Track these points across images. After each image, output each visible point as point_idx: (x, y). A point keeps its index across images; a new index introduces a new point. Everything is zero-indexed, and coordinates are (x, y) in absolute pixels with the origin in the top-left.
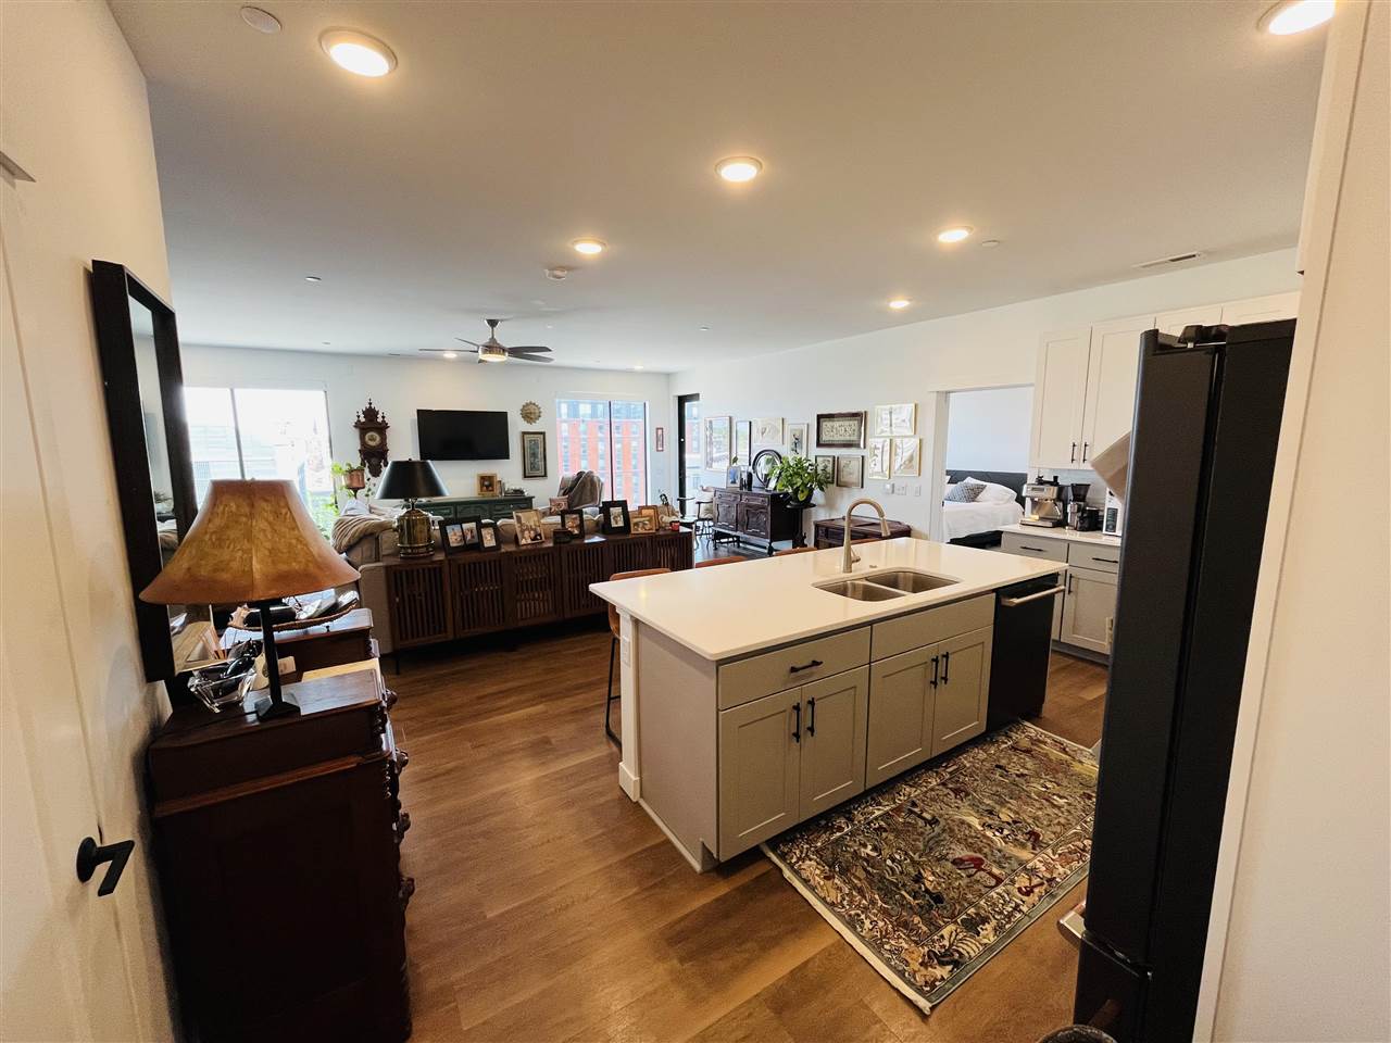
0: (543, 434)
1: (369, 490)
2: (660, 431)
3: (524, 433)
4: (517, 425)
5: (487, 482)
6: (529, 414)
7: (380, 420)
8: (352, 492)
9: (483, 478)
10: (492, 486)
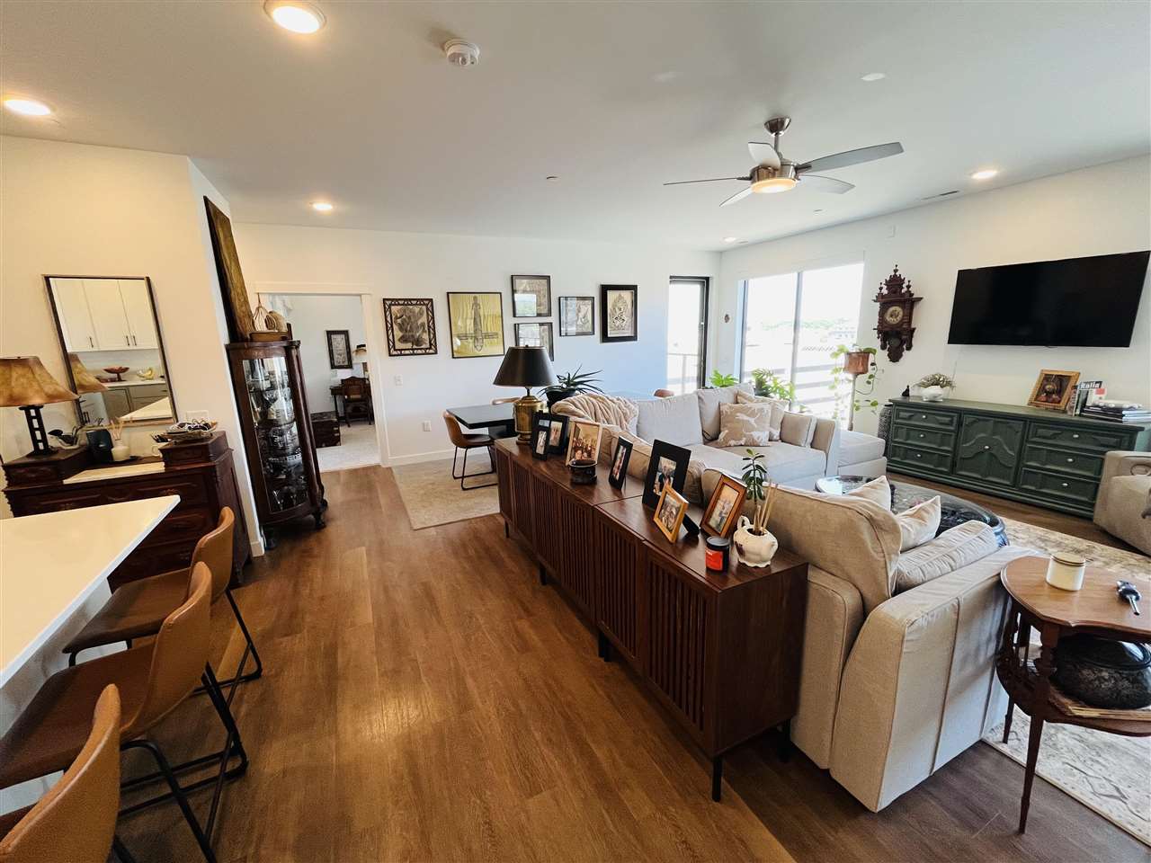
1: (871, 376)
5: (1056, 385)
7: (905, 290)
8: (850, 376)
9: (1047, 378)
10: (1060, 392)
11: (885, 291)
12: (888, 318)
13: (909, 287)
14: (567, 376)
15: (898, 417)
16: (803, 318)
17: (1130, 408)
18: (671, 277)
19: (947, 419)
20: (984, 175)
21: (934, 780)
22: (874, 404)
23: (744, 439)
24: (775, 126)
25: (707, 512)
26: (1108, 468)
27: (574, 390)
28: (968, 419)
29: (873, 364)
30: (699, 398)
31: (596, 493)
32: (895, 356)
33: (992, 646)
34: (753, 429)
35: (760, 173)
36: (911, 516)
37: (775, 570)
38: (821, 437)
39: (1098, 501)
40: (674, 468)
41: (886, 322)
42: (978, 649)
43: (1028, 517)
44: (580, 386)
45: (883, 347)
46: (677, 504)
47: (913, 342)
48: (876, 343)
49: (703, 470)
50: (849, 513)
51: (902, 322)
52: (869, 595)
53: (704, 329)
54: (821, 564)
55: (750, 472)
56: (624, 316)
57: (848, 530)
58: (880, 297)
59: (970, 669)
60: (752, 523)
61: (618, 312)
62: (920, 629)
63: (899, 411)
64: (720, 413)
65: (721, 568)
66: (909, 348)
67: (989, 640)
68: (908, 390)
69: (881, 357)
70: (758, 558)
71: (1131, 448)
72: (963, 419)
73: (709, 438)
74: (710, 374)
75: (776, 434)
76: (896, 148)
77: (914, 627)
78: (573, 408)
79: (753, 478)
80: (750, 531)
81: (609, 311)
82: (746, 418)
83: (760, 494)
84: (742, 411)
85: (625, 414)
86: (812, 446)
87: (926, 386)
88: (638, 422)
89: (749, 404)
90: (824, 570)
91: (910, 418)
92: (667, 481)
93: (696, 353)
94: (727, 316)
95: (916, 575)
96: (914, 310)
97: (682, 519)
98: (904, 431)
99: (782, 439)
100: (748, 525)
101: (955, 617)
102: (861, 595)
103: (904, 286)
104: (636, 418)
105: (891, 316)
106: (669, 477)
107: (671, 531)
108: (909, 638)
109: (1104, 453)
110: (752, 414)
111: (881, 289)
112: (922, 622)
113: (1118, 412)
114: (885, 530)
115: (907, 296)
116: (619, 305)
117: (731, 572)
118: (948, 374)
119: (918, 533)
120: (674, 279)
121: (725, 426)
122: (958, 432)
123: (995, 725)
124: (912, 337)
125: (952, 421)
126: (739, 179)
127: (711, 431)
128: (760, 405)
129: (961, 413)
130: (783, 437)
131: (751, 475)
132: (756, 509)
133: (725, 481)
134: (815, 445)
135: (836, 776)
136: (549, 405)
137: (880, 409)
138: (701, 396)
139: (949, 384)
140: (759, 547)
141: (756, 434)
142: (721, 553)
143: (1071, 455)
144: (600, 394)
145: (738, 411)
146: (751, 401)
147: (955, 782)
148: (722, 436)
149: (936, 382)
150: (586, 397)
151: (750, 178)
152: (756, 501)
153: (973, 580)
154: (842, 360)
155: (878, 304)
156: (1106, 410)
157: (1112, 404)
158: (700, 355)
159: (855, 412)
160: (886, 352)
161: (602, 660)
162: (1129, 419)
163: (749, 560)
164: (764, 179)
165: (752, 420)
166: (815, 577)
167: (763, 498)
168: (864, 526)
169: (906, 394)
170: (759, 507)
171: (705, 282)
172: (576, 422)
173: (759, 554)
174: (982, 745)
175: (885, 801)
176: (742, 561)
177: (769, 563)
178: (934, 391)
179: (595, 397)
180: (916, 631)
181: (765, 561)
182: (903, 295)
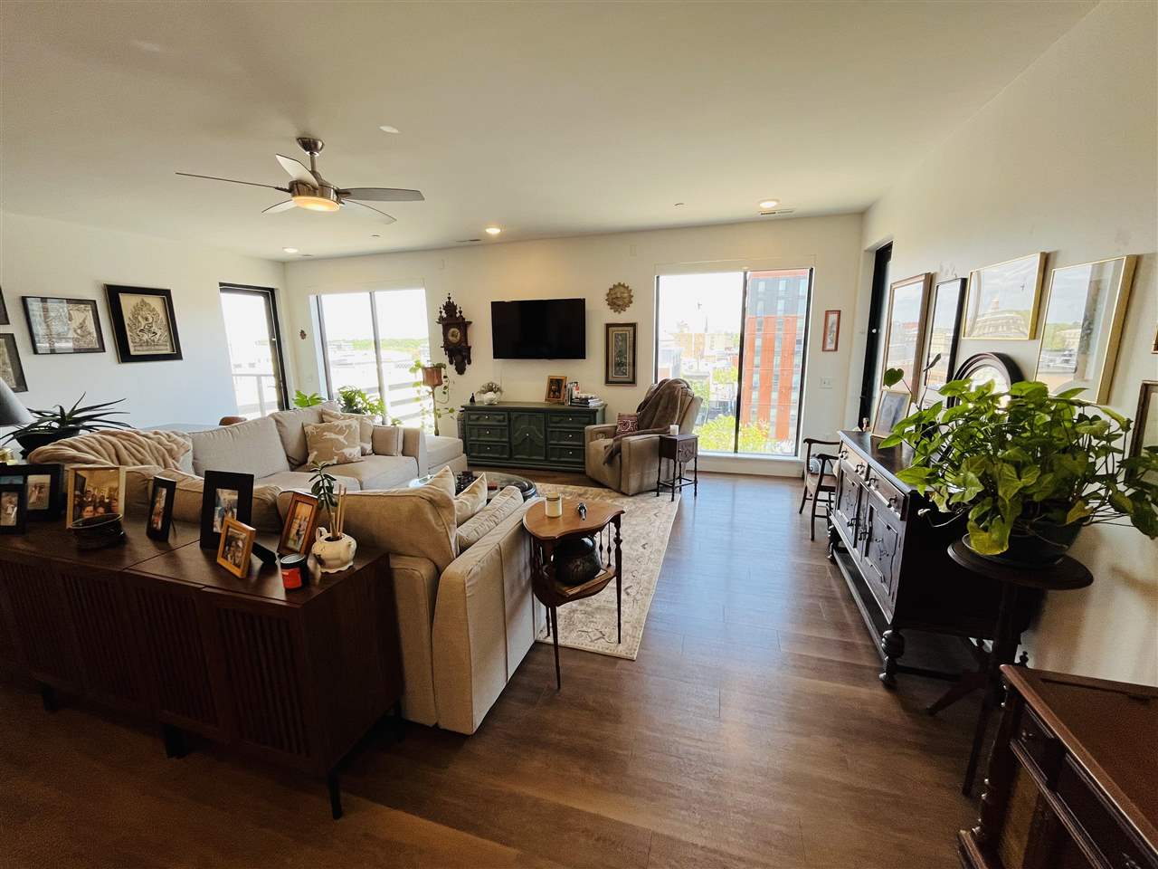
0: (634, 325)
1: (445, 387)
2: (833, 318)
3: (608, 326)
4: (598, 317)
5: (556, 386)
6: (619, 298)
7: (458, 315)
8: (430, 389)
9: (551, 381)
10: (559, 391)
11: (444, 315)
12: (451, 338)
13: (460, 312)
14: (58, 411)
15: (469, 419)
16: (381, 337)
17: (591, 398)
18: (221, 284)
19: (502, 417)
20: (494, 231)
21: (511, 685)
22: (452, 411)
23: (336, 458)
24: (309, 145)
25: (284, 537)
26: (588, 437)
27: (78, 429)
28: (514, 415)
29: (445, 377)
30: (277, 421)
31: (127, 553)
32: (461, 370)
33: (528, 571)
34: (344, 446)
35: (296, 188)
36: (467, 493)
37: (357, 568)
38: (410, 443)
39: (586, 461)
40: (236, 497)
41: (450, 342)
42: (520, 576)
43: (556, 480)
44: (87, 423)
45: (451, 363)
46: (244, 535)
47: (472, 358)
48: (445, 359)
49: (277, 494)
50: (414, 499)
51: (460, 341)
52: (440, 563)
53: (277, 346)
54: (401, 550)
55: (318, 482)
56: (154, 328)
57: (416, 514)
58: (441, 320)
59: (517, 593)
60: (328, 532)
61: (143, 323)
62: (477, 574)
63: (469, 415)
64: (304, 434)
65: (300, 585)
66: (469, 363)
67: (525, 568)
68: (473, 397)
69: (450, 370)
70: (338, 562)
71: (595, 423)
72: (513, 415)
73: (296, 463)
74: (292, 395)
75: (368, 447)
76: (416, 195)
77: (471, 574)
78: (73, 452)
79: (323, 487)
80: (328, 539)
81: (127, 321)
82: (333, 436)
83: (331, 501)
84: (329, 429)
85: (170, 451)
86: (404, 454)
87: (484, 392)
88: (194, 458)
89: (336, 422)
90: (404, 555)
91: (478, 419)
92: (230, 514)
93: (273, 373)
94: (302, 332)
95: (473, 536)
96: (468, 332)
97: (251, 547)
98: (476, 430)
99: (375, 452)
100: (326, 535)
101: (498, 558)
102: (435, 564)
103: (457, 311)
104: (190, 453)
105: (453, 336)
106: (231, 509)
107: (238, 566)
108: (470, 584)
109: (584, 428)
110: (341, 432)
111: (441, 312)
112: (477, 569)
113: (586, 401)
114: (444, 507)
115: (461, 320)
116: (145, 313)
117: (314, 585)
118: (497, 382)
119: (473, 505)
120: (226, 287)
121: (312, 449)
122: (509, 425)
123: (542, 627)
124: (470, 353)
125: (504, 418)
126: (277, 188)
127: (296, 455)
128: (348, 422)
129: (509, 411)
130: (376, 450)
131: (321, 485)
132: (330, 516)
133: (298, 498)
134: (406, 452)
135: (443, 725)
136: (25, 455)
137: (456, 414)
138: (278, 418)
139: (499, 390)
140: (337, 551)
141: (347, 451)
142: (298, 569)
143: (570, 433)
144: (125, 429)
145: (324, 430)
146: (337, 418)
147: (525, 680)
148: (311, 459)
149: (491, 388)
150: (97, 436)
151: (290, 191)
152: (328, 508)
153: (507, 528)
154: (420, 375)
155: (441, 325)
156: (581, 399)
157: (584, 396)
158: (276, 375)
159: (438, 419)
160: (454, 367)
161: (174, 759)
162: (592, 405)
163: (330, 567)
164: (303, 195)
165: (341, 438)
166: (397, 564)
167: (335, 505)
168: (427, 508)
169: (472, 400)
170: (333, 514)
171: (269, 293)
172: (76, 469)
173: (338, 559)
174: (537, 645)
175: (478, 721)
176: (324, 571)
177: (351, 564)
178: (490, 395)
179: (113, 434)
180: (474, 576)
181: (346, 563)
182: (457, 319)
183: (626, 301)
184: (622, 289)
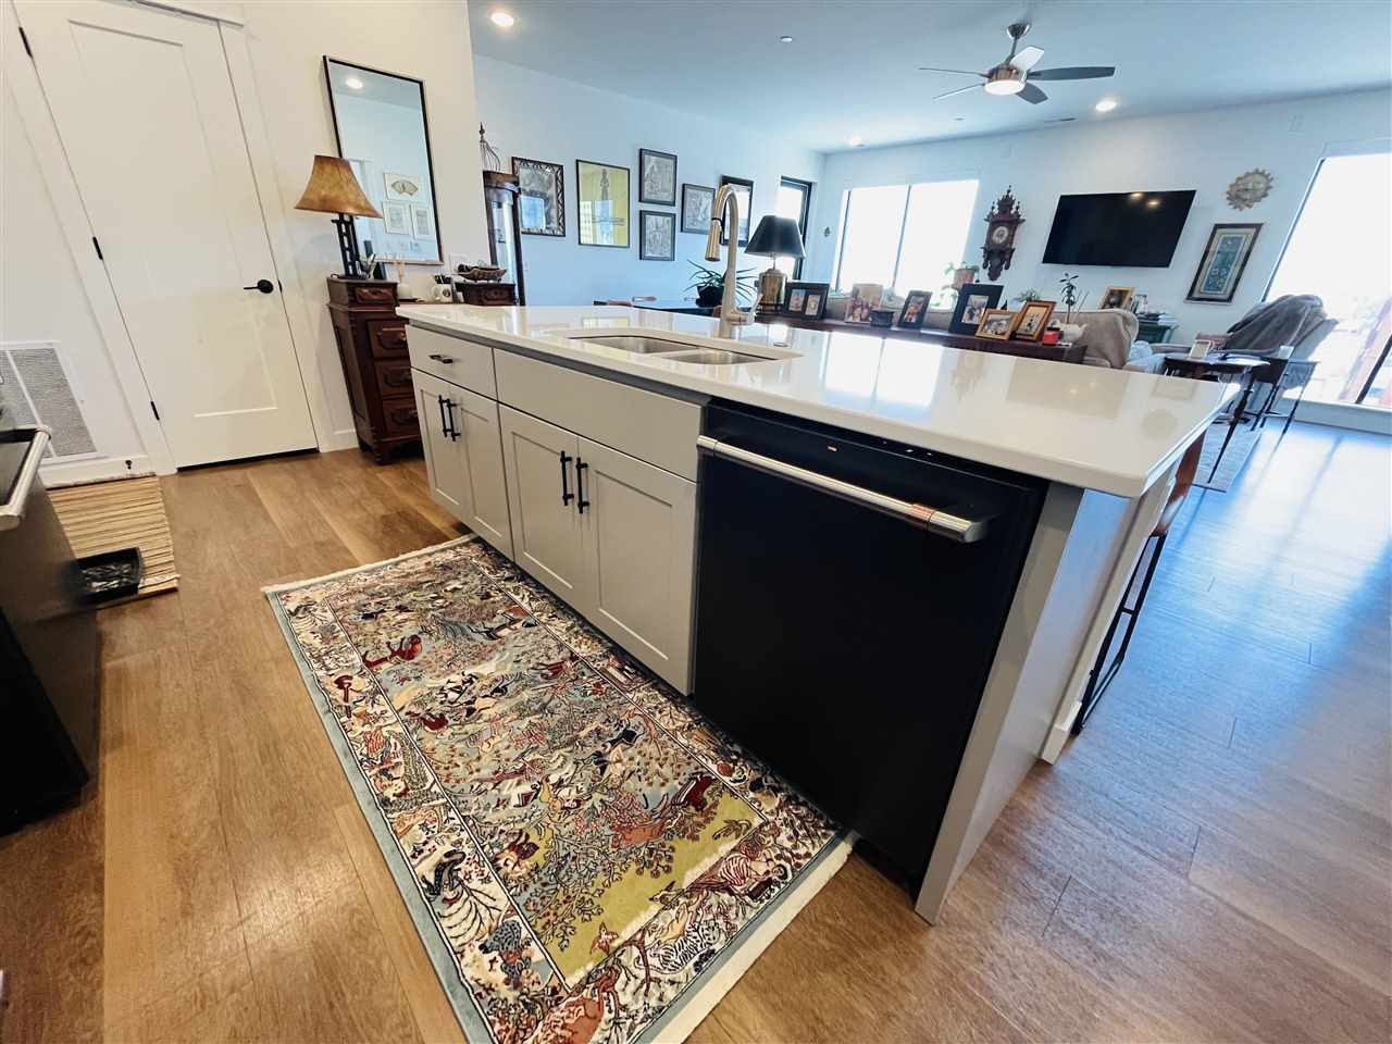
5: (1117, 298)
9: (1112, 293)
10: (1119, 303)
11: (996, 211)
12: (994, 238)
13: (1017, 208)
17: (1164, 314)
18: (784, 178)
20: (1106, 106)
24: (1017, 31)
29: (976, 281)
32: (994, 276)
41: (992, 242)
45: (986, 266)
47: (1012, 262)
48: (980, 262)
51: (1006, 242)
58: (991, 217)
66: (1007, 267)
68: (1006, 304)
69: (983, 275)
71: (1160, 341)
94: (827, 230)
96: (1017, 231)
103: (1014, 207)
105: (998, 236)
111: (993, 208)
113: (1155, 317)
115: (1015, 217)
124: (1011, 257)
149: (1029, 297)
154: (950, 278)
155: (988, 223)
156: (1149, 315)
157: (1153, 311)
160: (987, 271)
162: (1162, 322)
171: (807, 188)
182: (1011, 215)
183: (1259, 193)
184: (1258, 178)
